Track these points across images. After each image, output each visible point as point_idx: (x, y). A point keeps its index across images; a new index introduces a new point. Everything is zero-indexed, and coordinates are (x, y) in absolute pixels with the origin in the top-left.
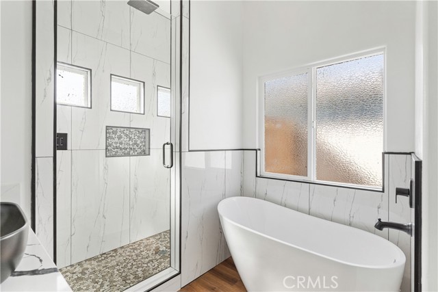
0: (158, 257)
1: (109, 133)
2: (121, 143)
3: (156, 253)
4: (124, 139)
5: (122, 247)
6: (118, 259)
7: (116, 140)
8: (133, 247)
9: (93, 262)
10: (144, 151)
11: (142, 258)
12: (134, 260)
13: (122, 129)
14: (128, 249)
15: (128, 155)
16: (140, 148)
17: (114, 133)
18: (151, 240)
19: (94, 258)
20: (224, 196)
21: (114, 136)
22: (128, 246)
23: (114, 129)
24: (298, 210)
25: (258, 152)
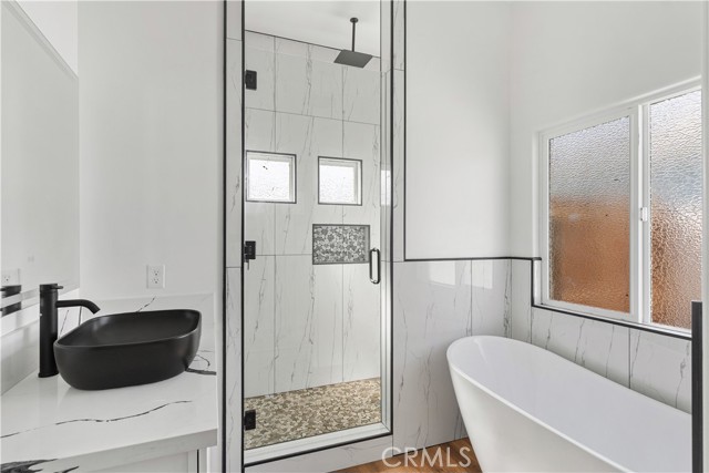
0: (373, 407)
1: (317, 233)
2: (332, 246)
3: (372, 402)
4: (337, 240)
5: (332, 386)
6: (325, 398)
7: (327, 241)
8: (346, 387)
9: (297, 396)
10: (363, 256)
11: (353, 404)
12: (343, 405)
13: (334, 228)
14: (339, 390)
15: (341, 261)
16: (358, 252)
17: (325, 232)
18: (371, 383)
19: (299, 392)
20: (470, 333)
21: (323, 236)
22: (340, 385)
23: (324, 228)
24: (607, 375)
25: (536, 262)
